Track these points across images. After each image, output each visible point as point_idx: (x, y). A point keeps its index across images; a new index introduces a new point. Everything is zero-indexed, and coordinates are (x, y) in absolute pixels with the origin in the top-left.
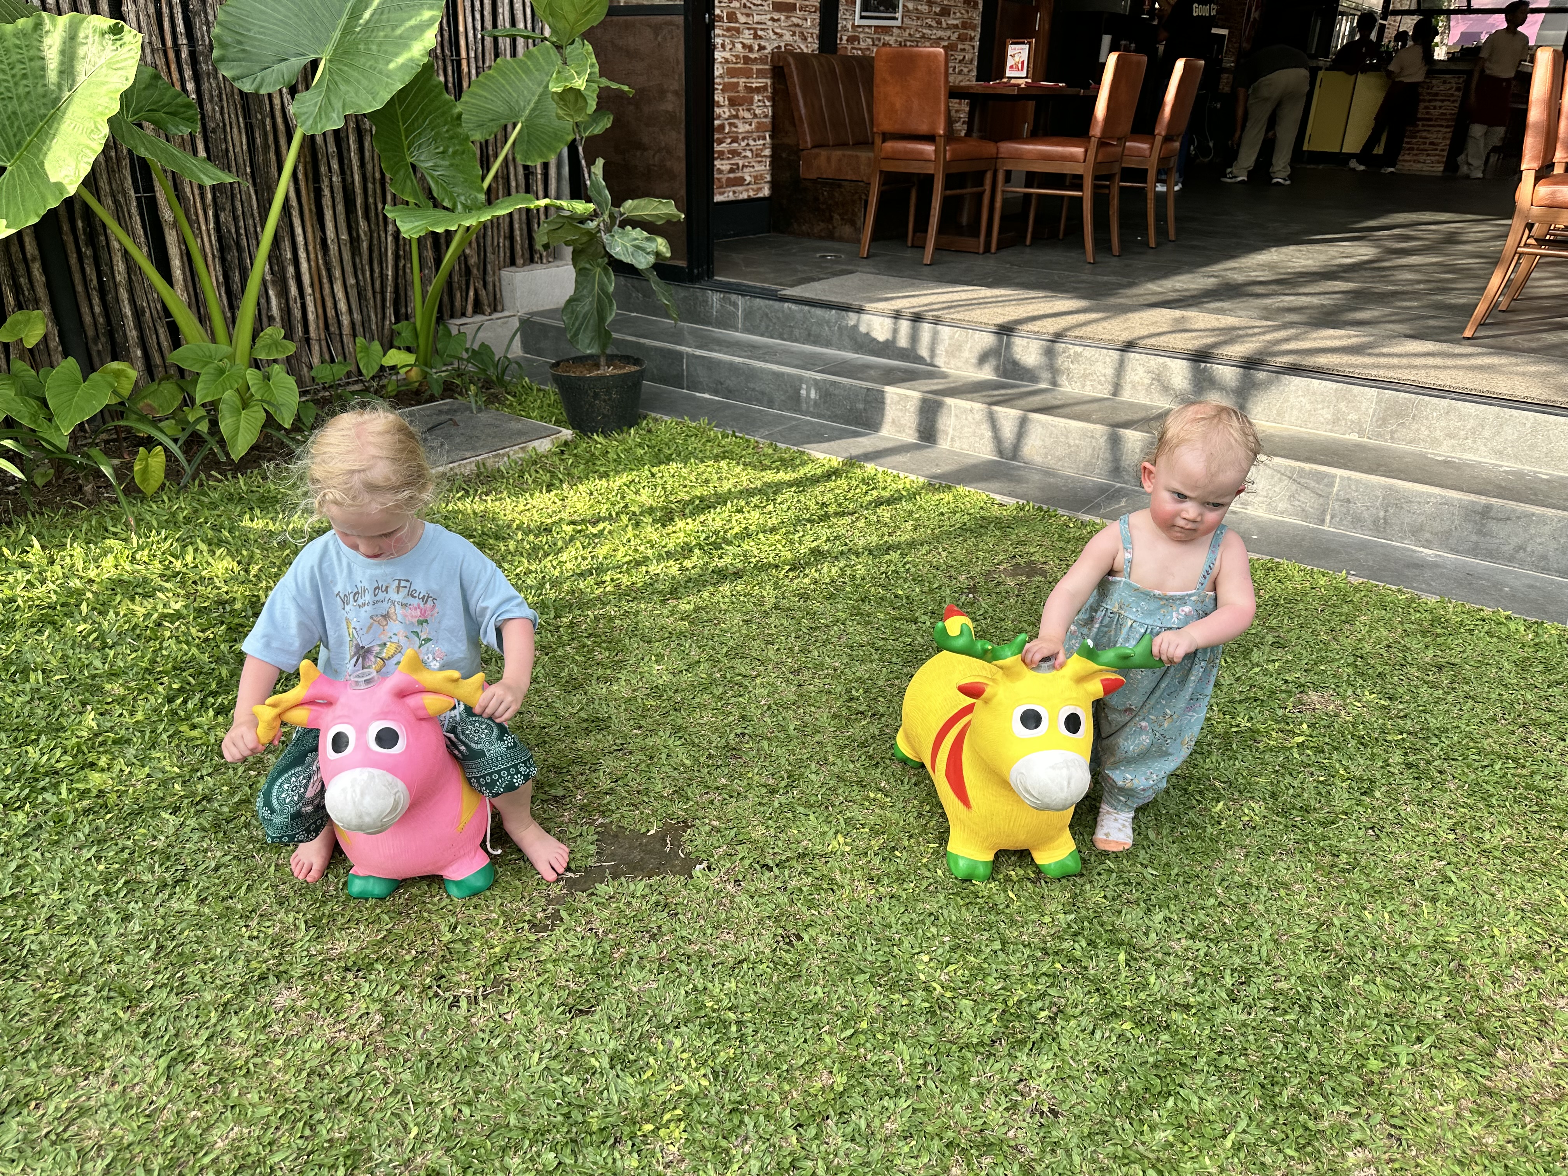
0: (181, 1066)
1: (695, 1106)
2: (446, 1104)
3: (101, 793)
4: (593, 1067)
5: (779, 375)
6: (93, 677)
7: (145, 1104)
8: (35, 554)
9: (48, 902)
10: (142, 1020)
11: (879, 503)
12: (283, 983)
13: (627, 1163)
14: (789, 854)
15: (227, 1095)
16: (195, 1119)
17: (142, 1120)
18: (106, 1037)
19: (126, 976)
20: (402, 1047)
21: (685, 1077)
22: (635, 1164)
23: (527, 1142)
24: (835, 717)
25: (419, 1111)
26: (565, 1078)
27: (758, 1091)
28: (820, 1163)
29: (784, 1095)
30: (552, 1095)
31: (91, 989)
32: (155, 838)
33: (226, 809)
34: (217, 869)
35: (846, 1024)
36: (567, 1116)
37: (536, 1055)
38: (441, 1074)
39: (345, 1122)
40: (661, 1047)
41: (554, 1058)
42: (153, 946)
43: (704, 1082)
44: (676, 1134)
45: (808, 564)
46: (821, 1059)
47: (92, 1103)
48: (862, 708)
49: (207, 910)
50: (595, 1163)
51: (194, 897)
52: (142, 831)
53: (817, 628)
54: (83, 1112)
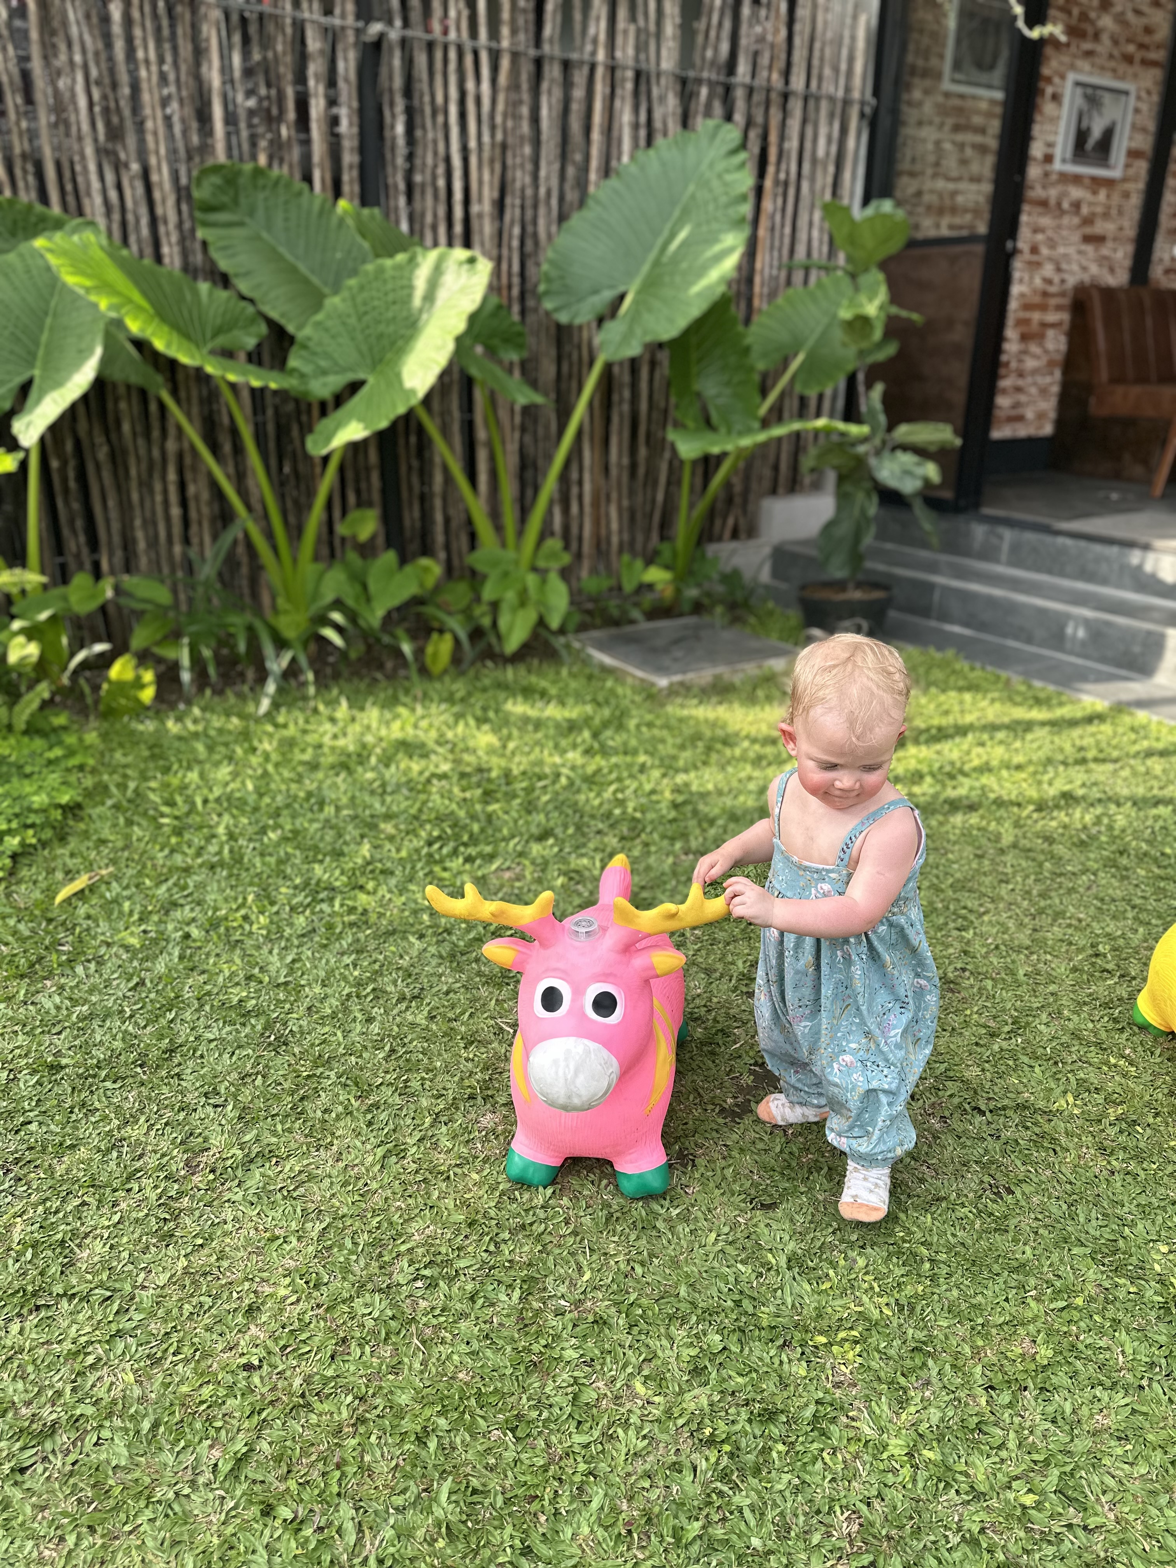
0: (394, 1159)
1: (874, 1332)
2: (621, 1258)
3: (365, 912)
4: (769, 1263)
5: (1042, 612)
6: (372, 816)
7: (360, 1184)
8: (343, 710)
9: (311, 994)
10: (369, 1111)
11: (1149, 754)
12: (488, 1106)
13: (794, 1369)
14: (1006, 1102)
15: (429, 1195)
16: (399, 1208)
17: (357, 1197)
18: (338, 1118)
19: (361, 1069)
20: (585, 1193)
21: (865, 1299)
22: (803, 1372)
23: (694, 1318)
24: (1075, 970)
25: (595, 1257)
26: (739, 1266)
27: (947, 1338)
28: (1012, 1435)
29: (977, 1352)
30: (725, 1279)
31: (332, 1074)
32: (401, 957)
33: (462, 943)
34: (447, 993)
35: (1057, 1294)
36: (738, 1303)
37: (713, 1235)
38: (619, 1229)
39: (526, 1248)
40: (842, 1262)
41: (731, 1243)
42: (387, 1048)
43: (887, 1312)
44: (850, 1355)
45: (1057, 807)
46: (1023, 1324)
47: (319, 1172)
48: (1110, 966)
49: (434, 1027)
50: (760, 1359)
51: (425, 1013)
52: (393, 948)
53: (1061, 875)
54: (311, 1178)
